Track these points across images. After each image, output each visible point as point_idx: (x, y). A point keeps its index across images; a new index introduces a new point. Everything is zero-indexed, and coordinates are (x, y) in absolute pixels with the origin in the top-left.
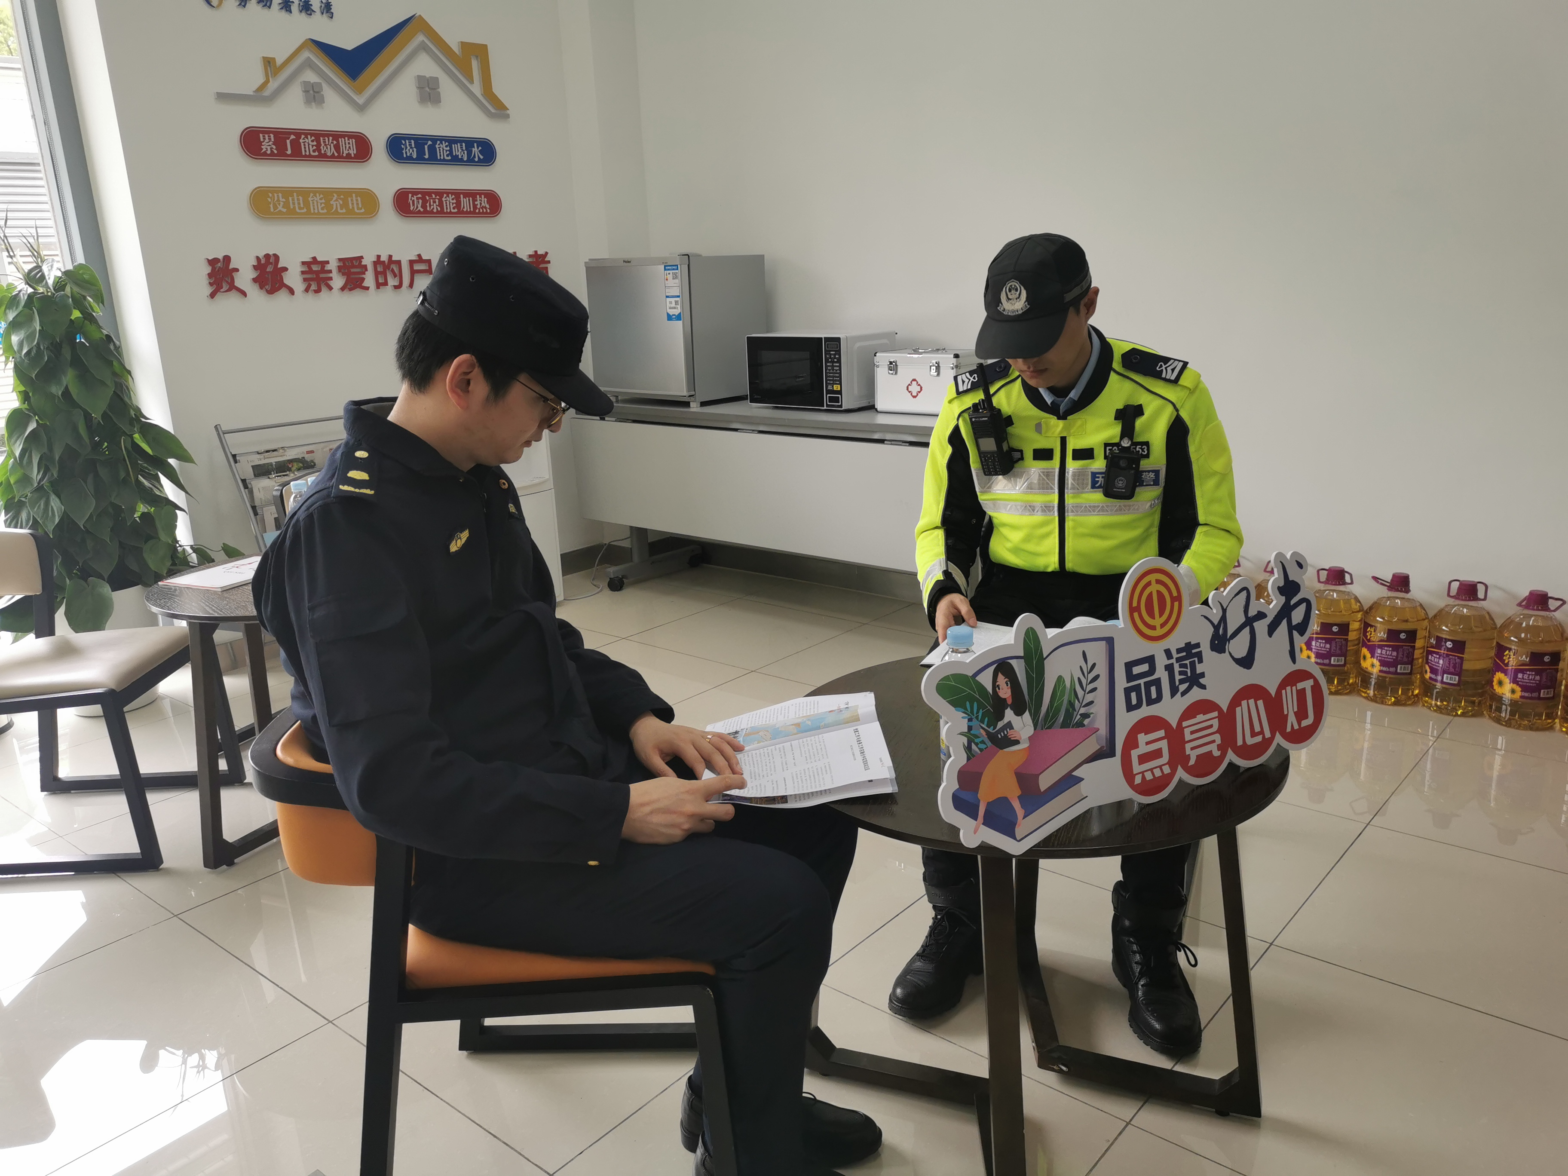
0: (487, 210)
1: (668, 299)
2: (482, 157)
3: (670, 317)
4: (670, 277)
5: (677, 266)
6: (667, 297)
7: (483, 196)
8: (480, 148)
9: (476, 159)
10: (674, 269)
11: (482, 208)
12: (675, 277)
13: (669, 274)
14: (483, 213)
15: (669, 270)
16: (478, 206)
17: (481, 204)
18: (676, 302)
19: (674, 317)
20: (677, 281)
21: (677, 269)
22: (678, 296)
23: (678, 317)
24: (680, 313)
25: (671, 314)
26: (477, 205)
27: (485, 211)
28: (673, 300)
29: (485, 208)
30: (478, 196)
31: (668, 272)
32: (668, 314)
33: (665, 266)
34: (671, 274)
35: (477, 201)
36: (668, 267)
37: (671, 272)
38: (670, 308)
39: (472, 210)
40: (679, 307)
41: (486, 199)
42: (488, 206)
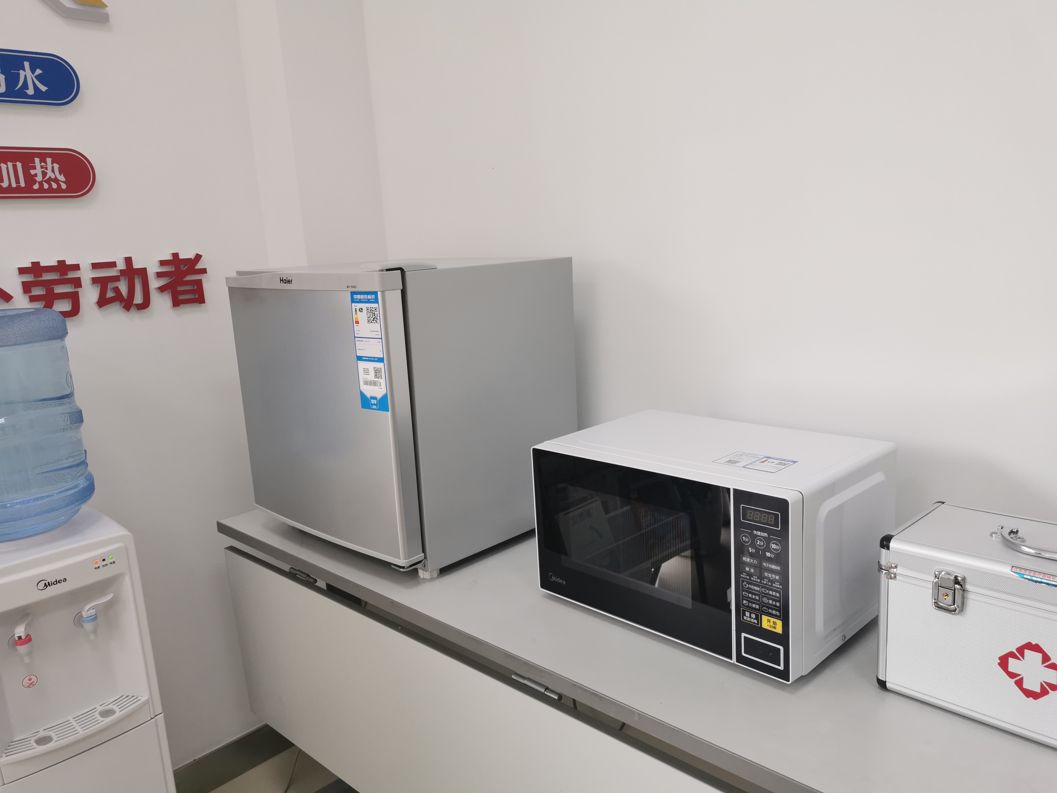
0: (59, 186)
1: (362, 365)
2: (43, 88)
3: (366, 402)
4: (362, 317)
5: (375, 293)
6: (360, 358)
7: (49, 160)
8: (38, 72)
9: (31, 91)
10: (368, 301)
11: (49, 181)
12: (373, 319)
13: (361, 310)
14: (51, 190)
15: (360, 301)
16: (39, 178)
17: (44, 174)
18: (377, 372)
19: (373, 401)
20: (376, 326)
21: (376, 301)
22: (380, 360)
23: (382, 404)
24: (386, 395)
25: (368, 395)
26: (36, 175)
27: (55, 186)
28: (371, 366)
29: (56, 180)
30: (37, 160)
31: (359, 306)
32: (362, 394)
33: (353, 293)
34: (365, 310)
35: (34, 168)
36: (359, 297)
37: (364, 306)
38: (366, 383)
39: (23, 184)
40: (382, 381)
41: (56, 166)
42: (62, 178)
